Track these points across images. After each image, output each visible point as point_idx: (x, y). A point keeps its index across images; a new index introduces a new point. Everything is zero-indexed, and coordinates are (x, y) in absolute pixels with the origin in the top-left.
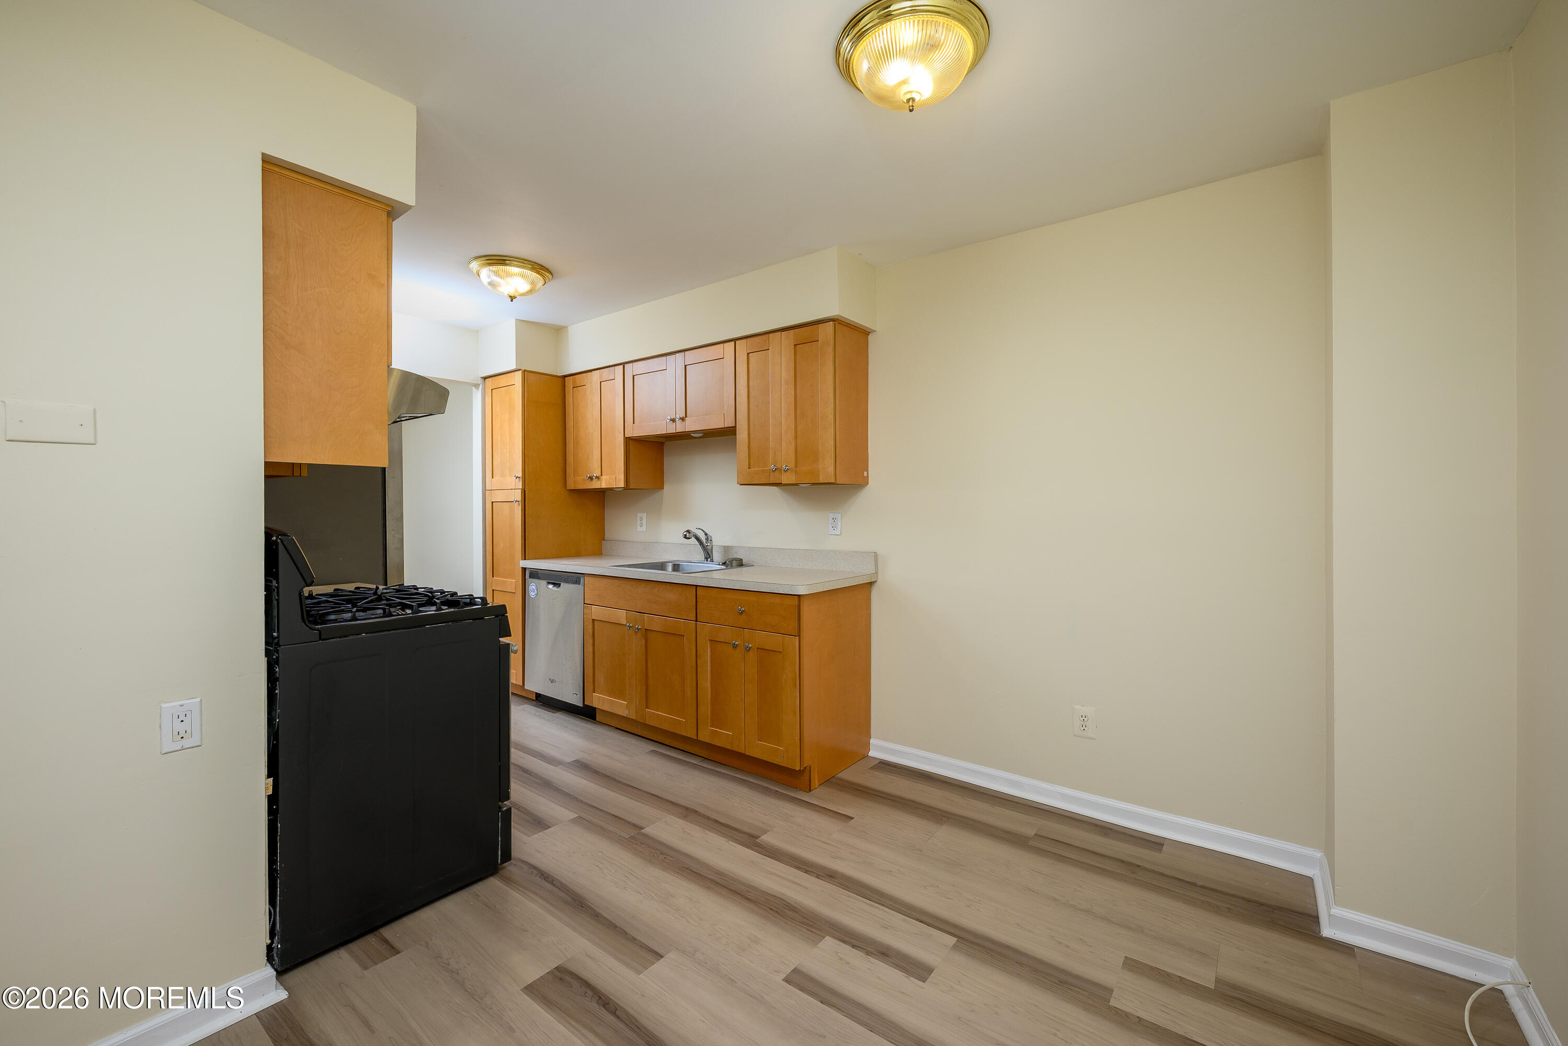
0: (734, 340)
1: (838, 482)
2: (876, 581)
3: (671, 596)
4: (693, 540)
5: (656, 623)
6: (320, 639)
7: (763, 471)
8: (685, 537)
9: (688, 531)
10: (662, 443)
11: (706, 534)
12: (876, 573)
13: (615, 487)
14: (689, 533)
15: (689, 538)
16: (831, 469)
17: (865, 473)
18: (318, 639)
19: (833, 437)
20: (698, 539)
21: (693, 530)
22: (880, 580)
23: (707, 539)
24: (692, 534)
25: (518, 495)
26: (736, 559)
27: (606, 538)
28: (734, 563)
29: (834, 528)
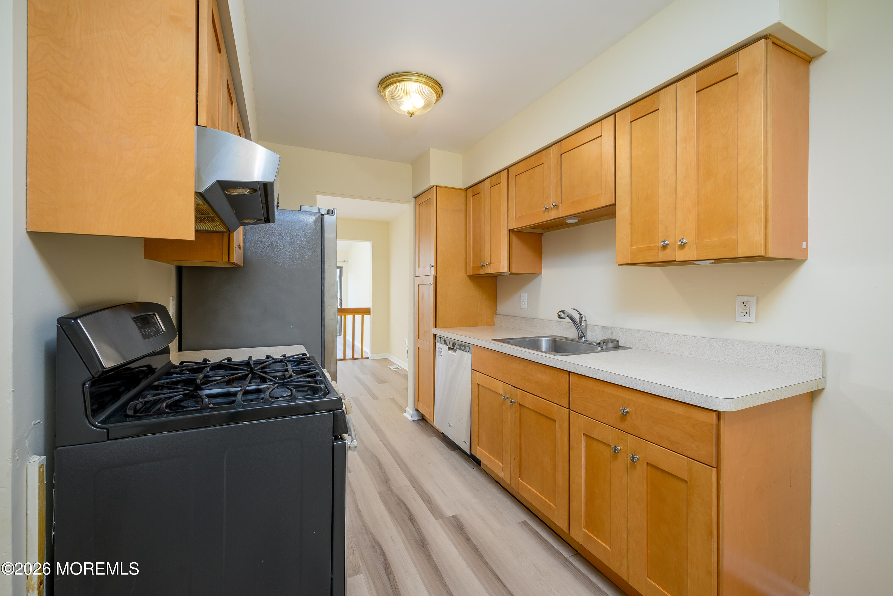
0: (614, 113)
1: (771, 255)
2: (823, 390)
3: (544, 377)
4: (568, 320)
5: (529, 401)
6: (108, 439)
7: (649, 248)
8: (559, 317)
9: (563, 311)
10: (541, 234)
11: (580, 315)
12: (824, 377)
13: (500, 272)
14: (564, 313)
15: (563, 318)
16: (759, 238)
17: (804, 244)
18: (106, 439)
19: (762, 194)
20: (571, 318)
21: (568, 311)
22: (829, 388)
23: (581, 319)
24: (566, 315)
25: (432, 279)
26: (613, 341)
27: (497, 313)
28: (610, 345)
29: (745, 314)
